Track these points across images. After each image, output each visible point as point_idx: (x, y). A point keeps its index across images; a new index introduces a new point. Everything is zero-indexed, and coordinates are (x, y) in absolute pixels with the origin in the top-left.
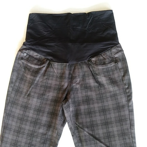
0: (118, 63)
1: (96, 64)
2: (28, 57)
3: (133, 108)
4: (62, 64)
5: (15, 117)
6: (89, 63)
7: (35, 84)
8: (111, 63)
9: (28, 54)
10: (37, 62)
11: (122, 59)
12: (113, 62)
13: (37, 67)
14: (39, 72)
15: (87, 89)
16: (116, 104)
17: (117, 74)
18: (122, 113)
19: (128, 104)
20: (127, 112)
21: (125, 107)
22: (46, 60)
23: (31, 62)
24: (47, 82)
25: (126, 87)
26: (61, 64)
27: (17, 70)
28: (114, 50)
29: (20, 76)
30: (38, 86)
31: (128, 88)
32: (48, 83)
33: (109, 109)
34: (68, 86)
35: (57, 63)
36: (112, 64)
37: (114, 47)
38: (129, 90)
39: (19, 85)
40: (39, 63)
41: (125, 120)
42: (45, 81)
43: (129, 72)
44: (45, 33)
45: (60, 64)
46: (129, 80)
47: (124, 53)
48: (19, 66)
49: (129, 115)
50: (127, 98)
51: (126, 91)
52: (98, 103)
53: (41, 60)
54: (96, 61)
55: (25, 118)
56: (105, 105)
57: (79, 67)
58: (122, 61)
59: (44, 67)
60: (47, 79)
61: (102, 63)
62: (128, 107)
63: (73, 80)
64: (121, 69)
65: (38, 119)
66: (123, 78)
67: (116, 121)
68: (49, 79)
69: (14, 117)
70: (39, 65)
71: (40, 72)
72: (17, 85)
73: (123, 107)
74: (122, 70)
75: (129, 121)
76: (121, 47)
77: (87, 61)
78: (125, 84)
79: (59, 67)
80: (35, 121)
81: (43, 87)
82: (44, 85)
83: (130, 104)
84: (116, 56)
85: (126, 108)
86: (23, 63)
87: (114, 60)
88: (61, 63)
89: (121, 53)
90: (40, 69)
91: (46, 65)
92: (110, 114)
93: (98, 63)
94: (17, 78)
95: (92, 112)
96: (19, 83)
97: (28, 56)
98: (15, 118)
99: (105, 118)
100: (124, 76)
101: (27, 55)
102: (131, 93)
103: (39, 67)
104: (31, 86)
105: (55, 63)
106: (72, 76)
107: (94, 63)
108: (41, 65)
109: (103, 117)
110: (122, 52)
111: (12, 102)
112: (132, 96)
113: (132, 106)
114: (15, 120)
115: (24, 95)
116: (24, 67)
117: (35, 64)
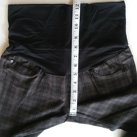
0: (126, 72)
1: (100, 75)
2: (16, 65)
6: (90, 73)
7: (27, 96)
8: (119, 72)
9: (16, 60)
10: (27, 70)
12: (120, 70)
13: (27, 77)
14: (30, 83)
23: (19, 71)
24: (41, 95)
26: (57, 77)
27: (3, 79)
28: (121, 57)
29: (7, 87)
30: (31, 99)
32: (42, 96)
34: (66, 101)
35: (52, 75)
36: (119, 74)
37: (122, 53)
40: (30, 73)
42: (39, 94)
44: (35, 33)
45: (55, 77)
48: (5, 75)
53: (32, 68)
54: (99, 71)
59: (36, 77)
60: (41, 91)
61: (107, 73)
68: (43, 92)
70: (29, 75)
71: (31, 84)
72: (5, 97)
76: (130, 52)
77: (88, 70)
79: (55, 80)
81: (36, 101)
82: (37, 99)
84: (124, 63)
86: (9, 72)
87: (122, 68)
89: (130, 59)
90: (31, 80)
91: (39, 75)
94: (3, 90)
96: (7, 95)
97: (15, 63)
101: (14, 62)
103: (31, 77)
104: (22, 99)
107: (97, 73)
108: (32, 75)
110: (132, 58)
115: (14, 108)
116: (11, 76)
117: (26, 75)
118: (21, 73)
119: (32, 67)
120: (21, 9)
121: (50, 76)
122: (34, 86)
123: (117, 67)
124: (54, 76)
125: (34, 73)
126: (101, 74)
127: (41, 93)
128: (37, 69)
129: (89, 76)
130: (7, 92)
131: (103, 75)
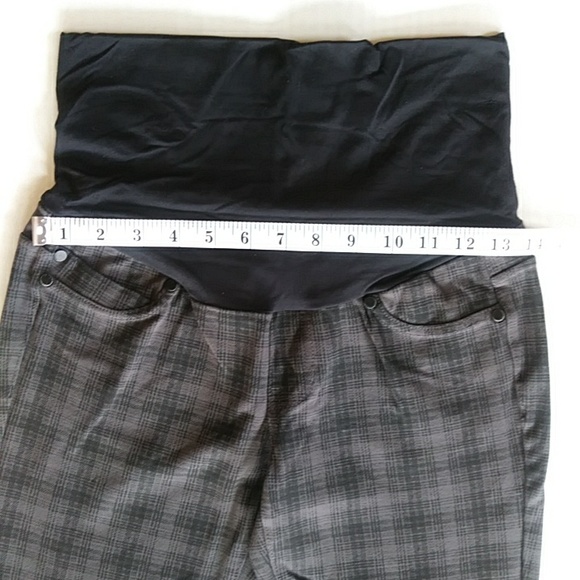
1: (401, 320)
2: (76, 269)
3: (541, 519)
4: (242, 314)
5: (30, 537)
6: (366, 310)
7: (119, 395)
8: (476, 316)
10: (122, 292)
11: (525, 297)
12: (483, 309)
13: (122, 319)
14: (133, 342)
15: (347, 428)
16: (473, 496)
17: (495, 368)
18: (494, 537)
19: (524, 502)
20: (514, 535)
21: (509, 512)
22: (164, 286)
23: (90, 295)
24: (173, 390)
25: (528, 426)
26: (237, 318)
27: (24, 328)
29: (41, 358)
30: (134, 407)
31: (532, 433)
32: (176, 395)
33: (438, 518)
35: (217, 311)
36: (476, 323)
38: (538, 441)
39: (37, 398)
40: (132, 302)
41: (503, 564)
42: (164, 385)
43: (547, 364)
44: (159, 146)
45: (231, 317)
46: (545, 398)
47: (535, 271)
48: (35, 311)
49: (522, 546)
50: (521, 473)
51: (522, 444)
52: (392, 489)
53: (141, 281)
54: (401, 306)
55: (79, 542)
56: (423, 498)
57: (323, 330)
58: (525, 306)
59: (156, 318)
60: (173, 375)
61: (430, 317)
62: (524, 510)
63: (292, 390)
64: (515, 344)
65: (134, 546)
66: (518, 386)
67: (465, 564)
69: (25, 536)
70: (130, 311)
71: (135, 347)
72: (31, 400)
73: (501, 510)
74: (519, 351)
75: (519, 568)
77: (359, 300)
78: (524, 416)
79: (229, 329)
80: (124, 553)
81: (155, 413)
82: (157, 405)
83: (532, 502)
84: (500, 282)
85: (513, 519)
86: (51, 297)
87: (491, 302)
88: (234, 313)
89: (522, 271)
90: (136, 330)
91: (167, 310)
92: (440, 535)
93: (411, 317)
94: (27, 369)
95: (367, 524)
96: (40, 388)
97: (74, 265)
98: (32, 542)
99: (421, 552)
100: (523, 378)
101: (68, 258)
102: (544, 459)
104: (100, 406)
105: (208, 308)
106: (285, 370)
107: (392, 311)
108: (139, 309)
109: (409, 549)
110: (531, 267)
111: (14, 473)
112: (544, 472)
113: (539, 509)
114: (34, 548)
115: (66, 444)
116: (57, 314)
117: (114, 309)
118: (97, 303)
119: (138, 277)
120: (108, 50)
121: (212, 313)
122: (148, 354)
123: (471, 296)
124: (228, 312)
125: (145, 301)
126: (407, 320)
127: (176, 381)
128: (160, 288)
129: (363, 321)
130: (39, 379)
131: (414, 321)
